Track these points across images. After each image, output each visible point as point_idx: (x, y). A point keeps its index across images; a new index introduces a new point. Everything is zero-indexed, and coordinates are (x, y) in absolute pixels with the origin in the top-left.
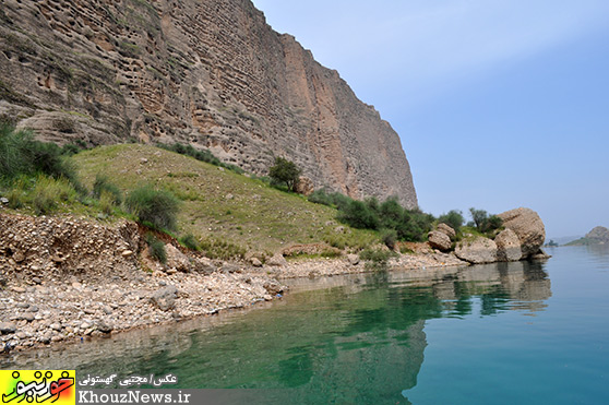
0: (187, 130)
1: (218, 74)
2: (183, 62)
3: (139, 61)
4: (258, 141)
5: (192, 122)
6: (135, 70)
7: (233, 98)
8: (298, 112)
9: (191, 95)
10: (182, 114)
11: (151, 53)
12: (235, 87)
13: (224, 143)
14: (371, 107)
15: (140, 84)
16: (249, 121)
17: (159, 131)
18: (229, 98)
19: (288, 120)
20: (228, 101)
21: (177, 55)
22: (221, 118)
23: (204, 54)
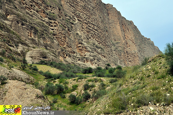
0: (75, 55)
1: (85, 26)
2: (71, 21)
3: (56, 22)
4: (104, 59)
5: (77, 50)
6: (55, 26)
7: (92, 38)
8: (117, 43)
9: (76, 37)
10: (73, 47)
11: (60, 17)
12: (92, 32)
13: (91, 61)
14: (149, 39)
15: (57, 33)
16: (100, 49)
17: (65, 56)
18: (90, 38)
19: (113, 48)
20: (90, 39)
21: (69, 18)
22: (89, 48)
23: (78, 17)
